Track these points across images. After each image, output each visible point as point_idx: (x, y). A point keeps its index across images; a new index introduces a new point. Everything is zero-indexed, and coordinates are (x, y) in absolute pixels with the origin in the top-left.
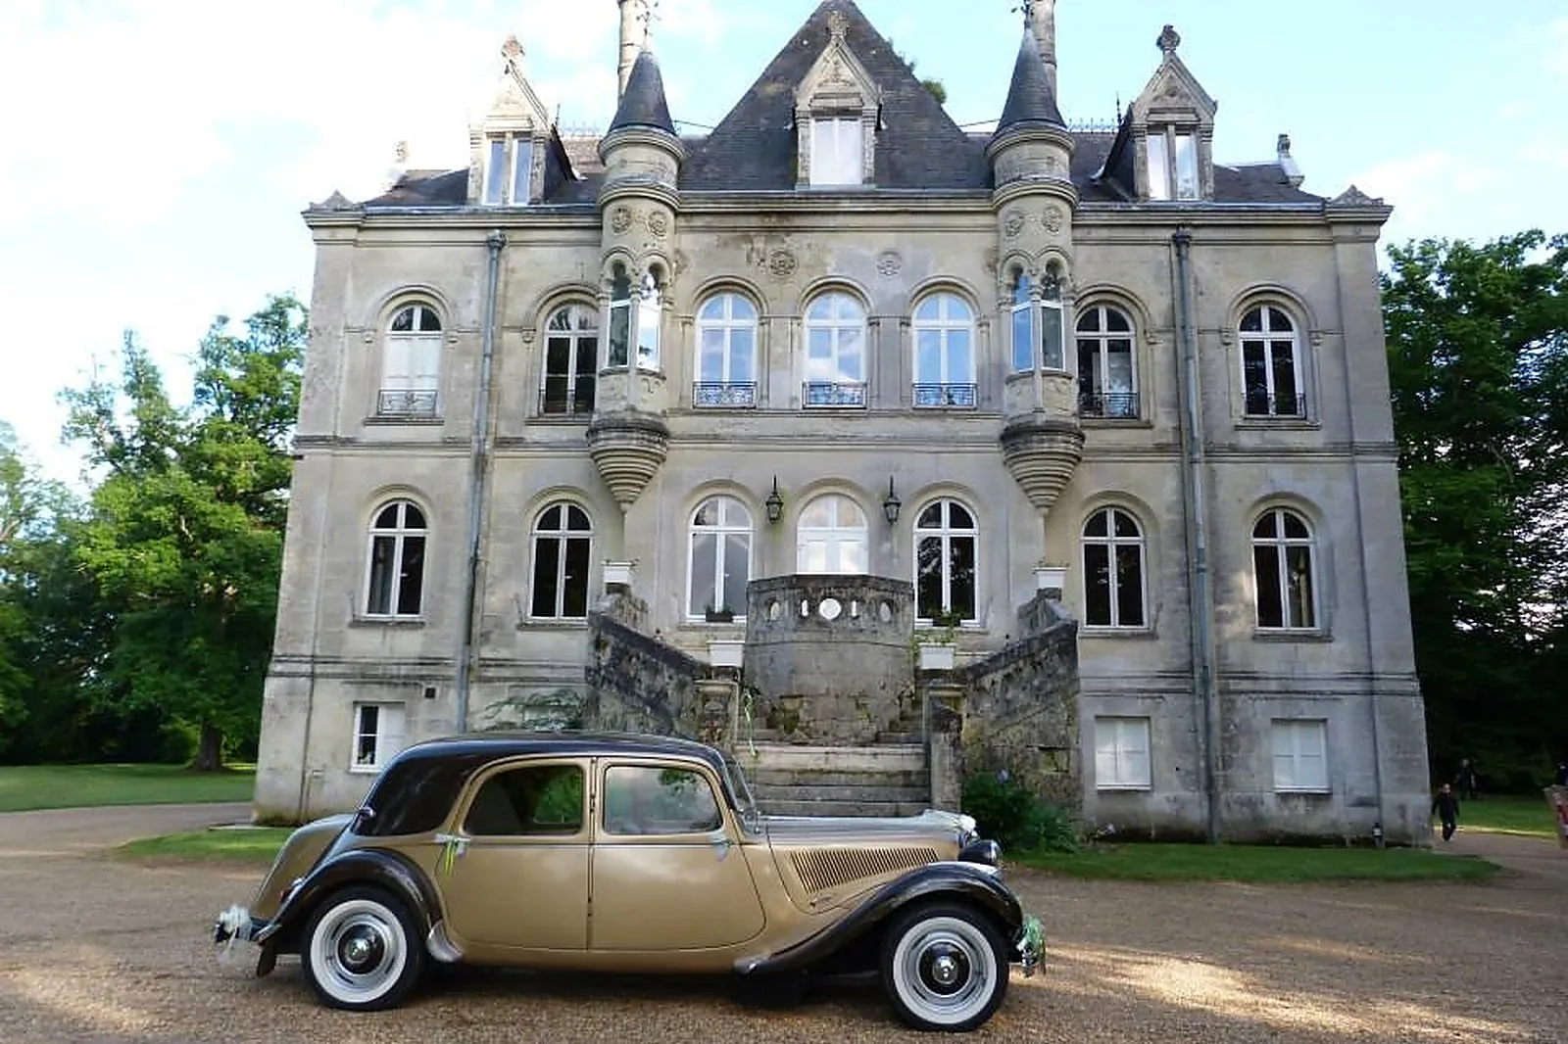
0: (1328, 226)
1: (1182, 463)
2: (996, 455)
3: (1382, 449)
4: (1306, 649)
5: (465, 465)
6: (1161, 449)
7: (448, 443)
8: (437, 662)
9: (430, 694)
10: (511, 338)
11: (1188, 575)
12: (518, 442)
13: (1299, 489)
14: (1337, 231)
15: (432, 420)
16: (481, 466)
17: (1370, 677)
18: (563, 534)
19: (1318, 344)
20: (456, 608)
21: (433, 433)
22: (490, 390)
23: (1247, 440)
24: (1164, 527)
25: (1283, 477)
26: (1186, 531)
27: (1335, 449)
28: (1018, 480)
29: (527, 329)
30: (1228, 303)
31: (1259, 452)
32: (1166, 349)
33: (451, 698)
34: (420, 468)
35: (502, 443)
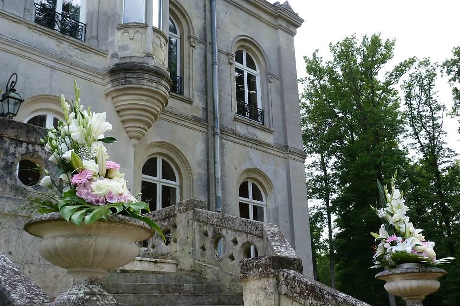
0: (276, 17)
1: (207, 134)
6: (196, 120)
13: (263, 168)
14: (280, 22)
19: (271, 82)
23: (240, 129)
24: (195, 177)
25: (256, 158)
28: (118, 112)
30: (231, 39)
31: (246, 139)
32: (200, 53)
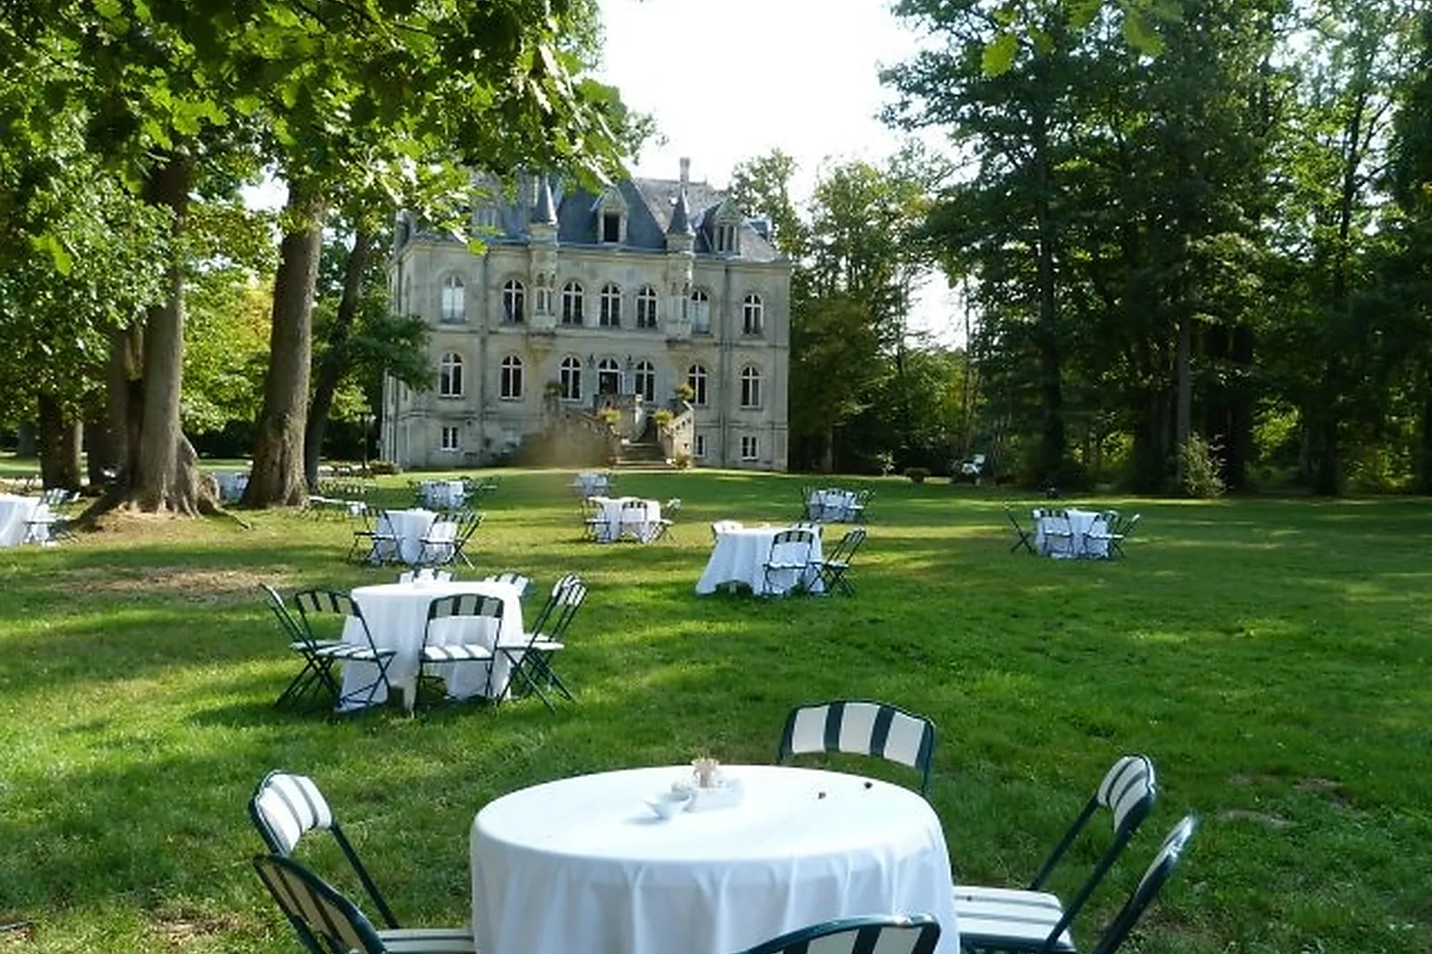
0: (775, 268)
1: (721, 350)
2: (665, 347)
3: (785, 348)
4: (755, 414)
5: (477, 341)
6: (715, 344)
7: (471, 332)
8: (472, 413)
9: (469, 423)
10: (492, 292)
11: (721, 388)
12: (496, 333)
13: (758, 360)
14: (777, 271)
15: (463, 322)
16: (483, 341)
17: (773, 424)
18: (512, 367)
19: (768, 309)
20: (477, 393)
21: (464, 328)
22: (486, 313)
23: (743, 343)
24: (714, 371)
25: (753, 356)
26: (722, 373)
27: (770, 347)
29: (497, 288)
30: (741, 294)
31: (748, 347)
32: (719, 309)
33: (477, 425)
34: (461, 340)
35: (491, 333)
